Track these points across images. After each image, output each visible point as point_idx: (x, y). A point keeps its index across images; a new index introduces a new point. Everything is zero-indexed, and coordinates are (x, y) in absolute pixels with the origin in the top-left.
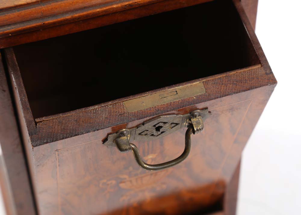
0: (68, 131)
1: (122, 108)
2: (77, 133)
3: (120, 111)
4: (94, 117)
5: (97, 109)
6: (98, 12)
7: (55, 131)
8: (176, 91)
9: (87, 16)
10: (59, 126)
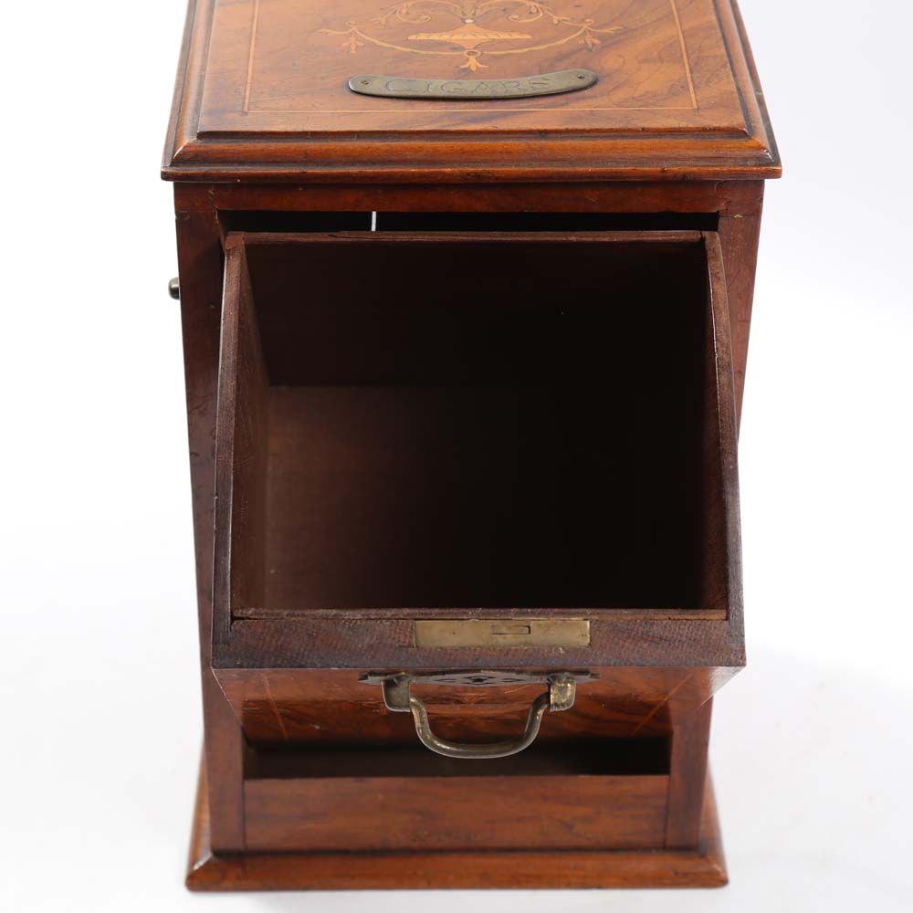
0: (289, 654)
1: (408, 634)
2: (303, 663)
3: (402, 639)
4: (348, 637)
5: (359, 622)
6: (413, 173)
7: (263, 645)
8: (529, 627)
9: (390, 176)
10: (274, 637)
